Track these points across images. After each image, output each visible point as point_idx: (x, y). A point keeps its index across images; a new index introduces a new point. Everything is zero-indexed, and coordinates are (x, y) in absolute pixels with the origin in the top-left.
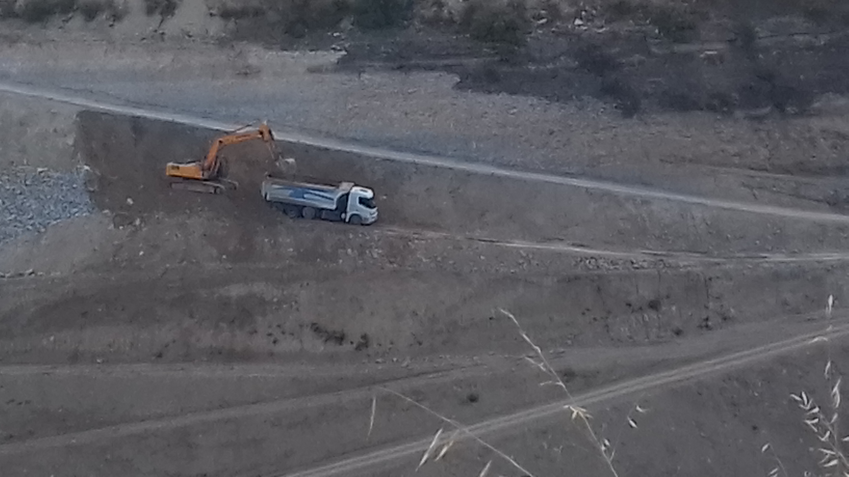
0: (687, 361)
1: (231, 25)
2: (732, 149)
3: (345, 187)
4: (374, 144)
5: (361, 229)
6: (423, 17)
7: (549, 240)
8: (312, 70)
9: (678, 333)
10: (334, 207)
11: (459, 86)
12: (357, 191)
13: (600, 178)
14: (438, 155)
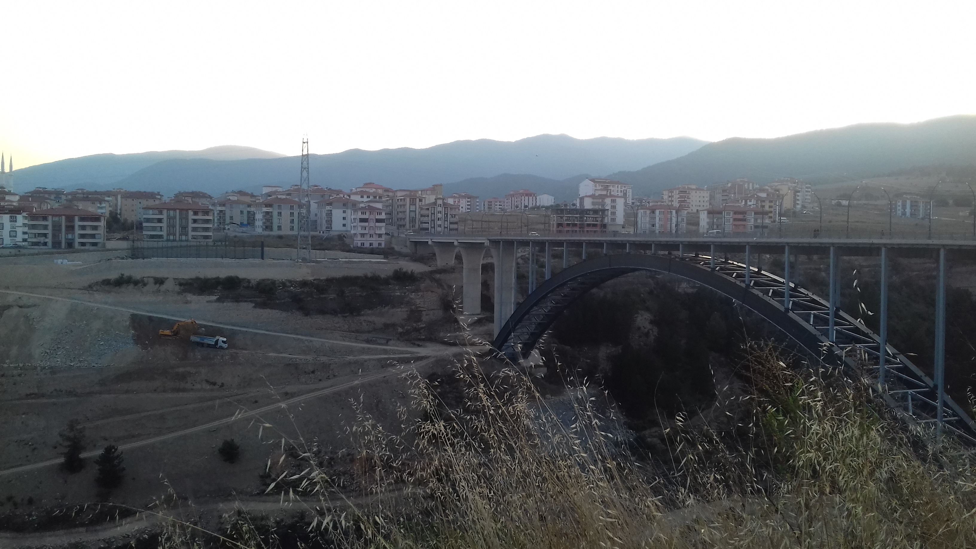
0: (323, 389)
1: (182, 288)
2: (337, 325)
3: (217, 337)
4: (227, 324)
5: (222, 350)
6: (243, 286)
7: (282, 353)
8: (207, 302)
9: (320, 380)
10: (214, 343)
11: (255, 307)
12: (222, 339)
13: (297, 334)
14: (247, 328)
